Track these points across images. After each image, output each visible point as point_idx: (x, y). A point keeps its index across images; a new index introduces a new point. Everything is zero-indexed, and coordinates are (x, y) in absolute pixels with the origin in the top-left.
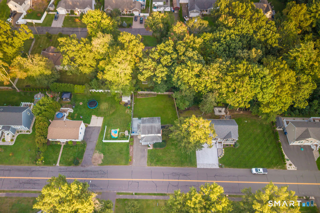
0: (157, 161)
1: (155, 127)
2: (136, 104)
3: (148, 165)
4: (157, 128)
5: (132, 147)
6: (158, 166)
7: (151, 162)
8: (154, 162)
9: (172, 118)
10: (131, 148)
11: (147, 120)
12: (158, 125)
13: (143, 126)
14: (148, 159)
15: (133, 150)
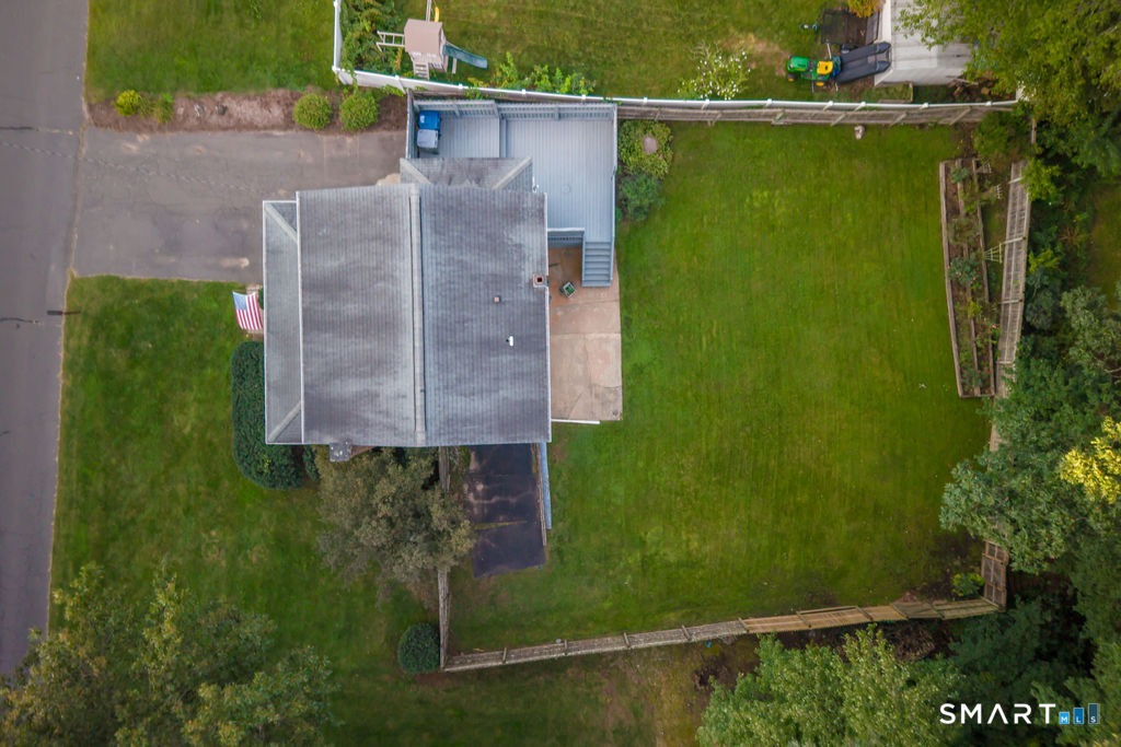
0: (107, 375)
1: (380, 365)
2: (852, 150)
3: (77, 288)
4: (373, 397)
5: (277, 112)
6: (69, 394)
7: (101, 324)
8: (100, 343)
9: (646, 563)
10: (266, 105)
11: (491, 266)
12: (408, 408)
13: (392, 216)
14: (138, 288)
15: (242, 126)
